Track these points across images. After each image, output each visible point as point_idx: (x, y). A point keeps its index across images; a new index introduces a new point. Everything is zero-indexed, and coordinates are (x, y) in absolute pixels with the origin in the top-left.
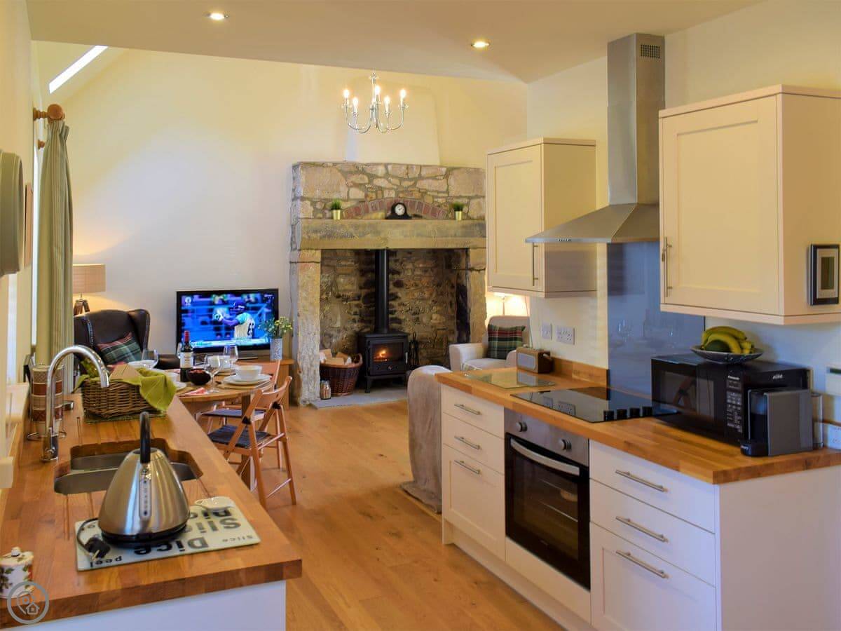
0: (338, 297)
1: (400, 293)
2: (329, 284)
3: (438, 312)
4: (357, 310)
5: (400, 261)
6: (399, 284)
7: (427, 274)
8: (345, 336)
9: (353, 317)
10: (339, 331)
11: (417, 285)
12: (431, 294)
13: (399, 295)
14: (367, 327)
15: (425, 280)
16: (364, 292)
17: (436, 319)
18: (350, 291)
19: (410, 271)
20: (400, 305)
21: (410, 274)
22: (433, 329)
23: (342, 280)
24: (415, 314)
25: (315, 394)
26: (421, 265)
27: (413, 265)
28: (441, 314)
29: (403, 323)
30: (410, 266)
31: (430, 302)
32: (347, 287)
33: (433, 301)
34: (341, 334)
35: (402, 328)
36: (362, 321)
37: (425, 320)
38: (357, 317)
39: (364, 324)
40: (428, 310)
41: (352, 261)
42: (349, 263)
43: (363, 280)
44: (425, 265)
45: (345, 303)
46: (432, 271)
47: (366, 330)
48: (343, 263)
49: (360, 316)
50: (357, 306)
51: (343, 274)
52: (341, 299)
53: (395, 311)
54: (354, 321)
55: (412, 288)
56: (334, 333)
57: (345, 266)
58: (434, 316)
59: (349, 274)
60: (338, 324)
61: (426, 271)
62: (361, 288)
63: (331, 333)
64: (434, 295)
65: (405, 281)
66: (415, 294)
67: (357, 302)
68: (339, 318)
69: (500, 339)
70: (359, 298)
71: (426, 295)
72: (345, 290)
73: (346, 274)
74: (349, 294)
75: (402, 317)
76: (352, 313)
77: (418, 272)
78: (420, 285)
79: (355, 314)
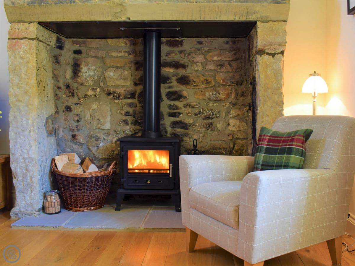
0: (109, 94)
1: (186, 91)
2: (96, 77)
3: (236, 118)
5: (188, 52)
6: (185, 81)
7: (224, 69)
8: (114, 140)
9: (126, 118)
10: (108, 134)
12: (228, 95)
13: (185, 93)
15: (220, 77)
16: (139, 89)
17: (234, 126)
18: (123, 87)
19: (200, 64)
20: (186, 106)
21: (200, 68)
22: (230, 137)
23: (111, 74)
24: (206, 118)
26: (215, 58)
27: (206, 59)
29: (191, 129)
30: (200, 58)
31: (227, 105)
32: (118, 83)
33: (231, 103)
34: (110, 137)
36: (135, 123)
37: (219, 126)
38: (130, 119)
39: (138, 127)
40: (224, 114)
41: (125, 52)
42: (122, 54)
44: (220, 58)
45: (117, 101)
46: (230, 65)
48: (114, 54)
49: (134, 117)
50: (130, 105)
51: (112, 67)
52: (111, 97)
53: (180, 114)
54: (126, 122)
55: (202, 86)
56: (101, 135)
57: (117, 57)
58: (232, 122)
59: (121, 68)
60: (107, 126)
61: (222, 65)
62: (136, 84)
63: (99, 135)
64: (233, 95)
65: (192, 77)
66: (207, 94)
67: (130, 101)
68: (109, 118)
70: (133, 95)
71: (222, 96)
72: (116, 86)
73: (117, 67)
74: (121, 91)
75: (190, 121)
76: (124, 113)
77: (211, 67)
78: (213, 83)
79: (127, 114)
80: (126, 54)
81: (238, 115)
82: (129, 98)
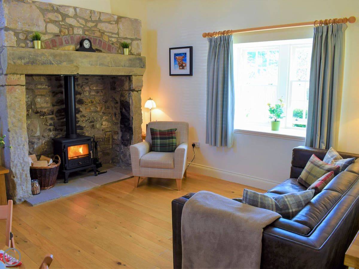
0: (37, 113)
1: (82, 108)
2: (29, 103)
3: (105, 120)
4: (51, 122)
5: (81, 85)
6: (81, 102)
7: (99, 94)
8: (43, 142)
9: (49, 127)
10: (39, 139)
11: (92, 102)
12: (101, 108)
13: (81, 109)
14: (59, 134)
15: (97, 99)
16: (56, 108)
17: (105, 125)
18: (46, 108)
19: (87, 92)
20: (81, 117)
21: (87, 94)
22: (104, 132)
23: (39, 100)
24: (91, 122)
25: (27, 192)
26: (95, 88)
27: (90, 88)
28: (108, 121)
29: (84, 129)
30: (87, 89)
31: (101, 114)
32: (43, 105)
33: (103, 113)
34: (40, 140)
35: (83, 133)
36: (55, 129)
37: (98, 126)
38: (52, 128)
39: (57, 132)
40: (100, 119)
41: (46, 85)
42: (44, 86)
43: (55, 99)
44: (97, 88)
45: (42, 117)
46: (102, 92)
47: (59, 136)
48: (39, 87)
49: (54, 126)
50: (52, 119)
51: (39, 95)
52: (38, 115)
53: (79, 121)
54: (50, 130)
55: (90, 104)
56: (36, 140)
57: (41, 89)
58: (104, 123)
59: (44, 95)
60: (38, 134)
61: (98, 92)
62: (53, 106)
63: (33, 141)
64: (103, 109)
65: (84, 99)
66: (92, 108)
67: (50, 116)
68: (38, 129)
69: (161, 139)
70: (52, 113)
71: (99, 109)
72: (42, 108)
73: (42, 95)
74: (45, 110)
75: (84, 125)
76: (48, 124)
77: (93, 93)
78: (95, 102)
79: (51, 125)
80: (47, 87)
81: (106, 119)
82: (51, 115)
